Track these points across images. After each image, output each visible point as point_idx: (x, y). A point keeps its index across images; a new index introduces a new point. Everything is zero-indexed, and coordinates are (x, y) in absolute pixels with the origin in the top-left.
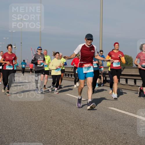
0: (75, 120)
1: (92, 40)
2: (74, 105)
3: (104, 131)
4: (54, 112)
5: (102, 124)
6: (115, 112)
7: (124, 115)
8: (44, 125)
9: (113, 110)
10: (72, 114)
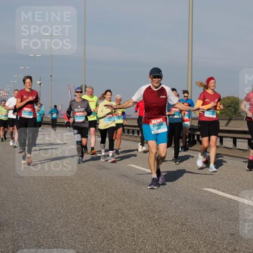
0: (146, 210)
1: (160, 77)
2: (143, 184)
3: (195, 229)
4: (107, 195)
5: (192, 218)
6: (215, 196)
7: (230, 201)
8: (90, 219)
9: (211, 193)
10: (139, 199)
